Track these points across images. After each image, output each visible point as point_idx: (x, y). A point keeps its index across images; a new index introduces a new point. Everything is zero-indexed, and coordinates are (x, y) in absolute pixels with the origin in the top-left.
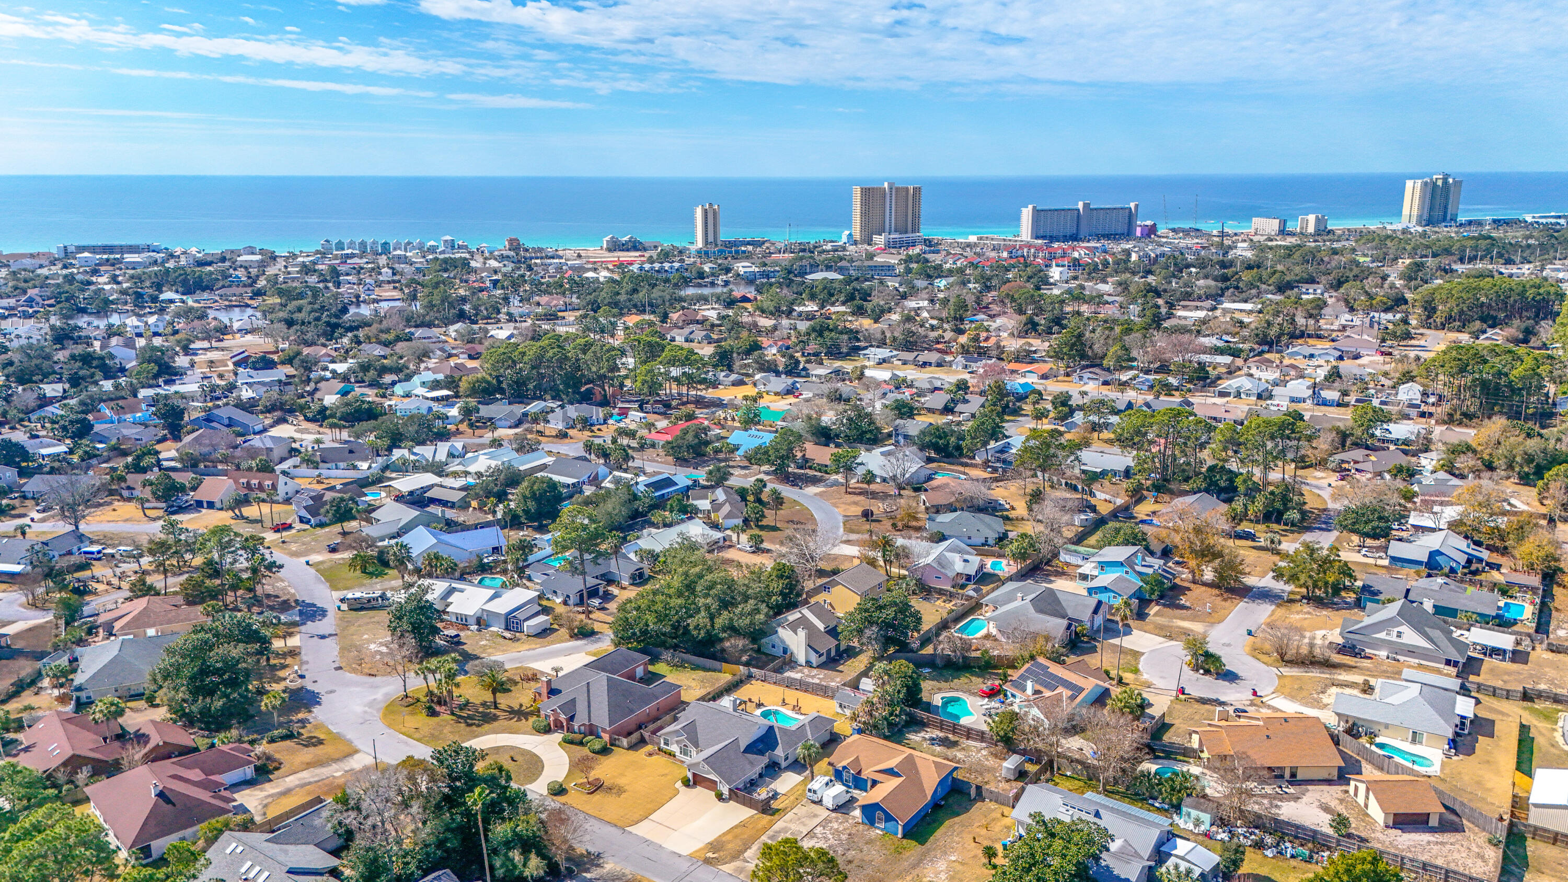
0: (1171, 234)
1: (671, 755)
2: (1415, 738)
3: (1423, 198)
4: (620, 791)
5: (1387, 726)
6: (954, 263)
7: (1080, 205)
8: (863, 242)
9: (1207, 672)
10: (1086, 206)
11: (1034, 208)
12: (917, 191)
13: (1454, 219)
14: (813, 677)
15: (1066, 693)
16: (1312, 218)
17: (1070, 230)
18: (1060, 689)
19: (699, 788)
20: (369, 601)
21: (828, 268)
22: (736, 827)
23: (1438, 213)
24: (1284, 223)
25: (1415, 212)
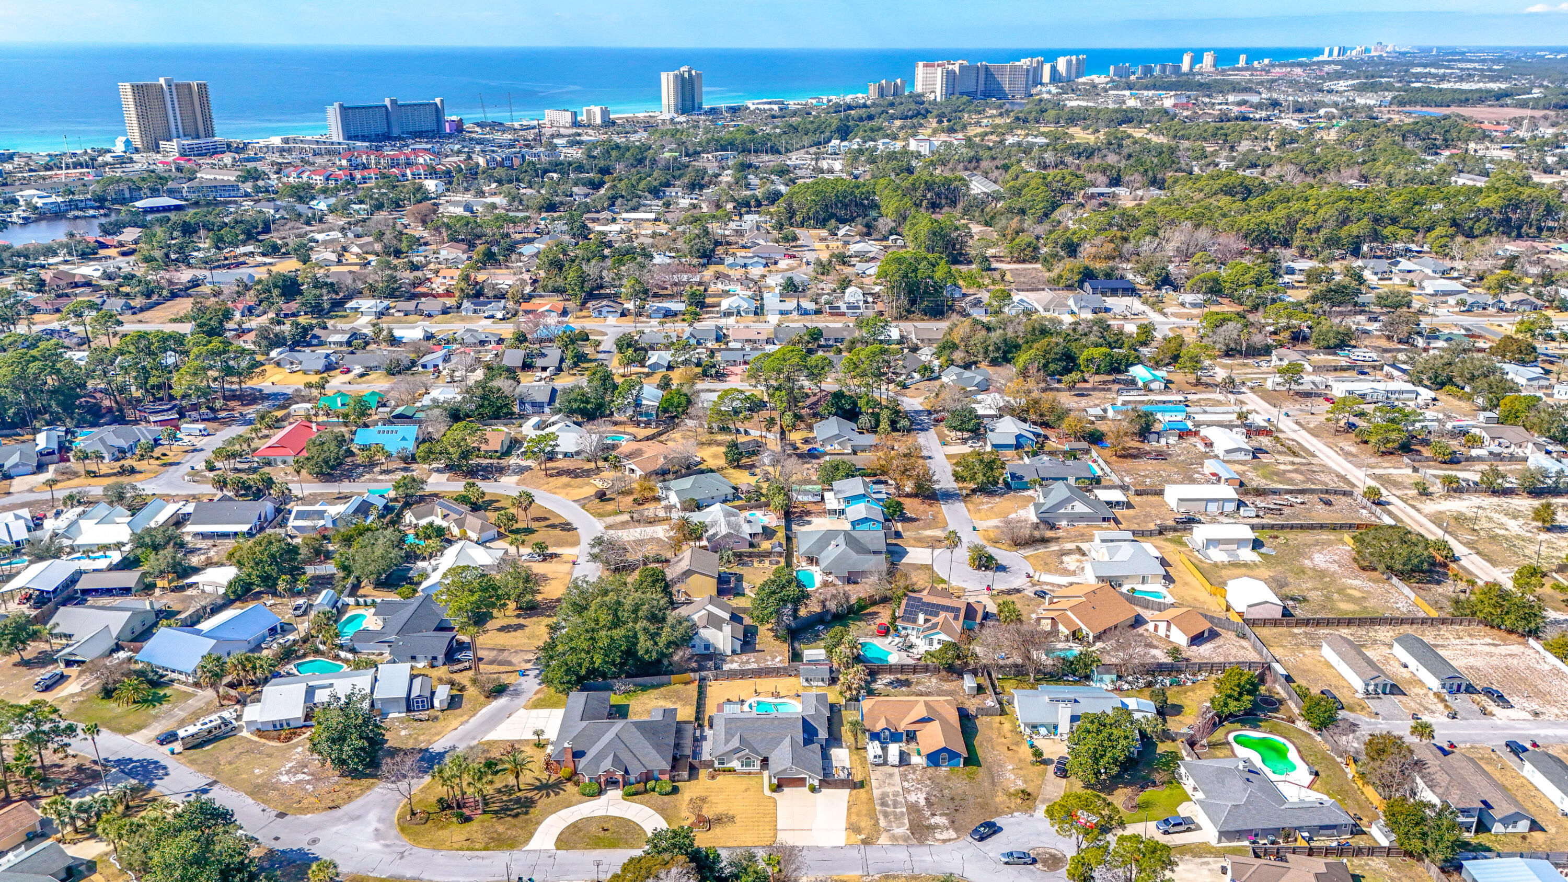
0: (478, 129)
1: (731, 771)
2: (1144, 580)
3: (675, 88)
4: (732, 819)
5: (1127, 577)
6: (299, 176)
7: (387, 102)
8: (147, 149)
9: (987, 568)
10: (394, 102)
11: (341, 106)
12: (202, 88)
13: (700, 108)
14: (748, 662)
15: (950, 616)
16: (597, 110)
17: (382, 128)
18: (943, 614)
19: (786, 790)
20: (210, 732)
21: (155, 192)
22: (849, 808)
23: (688, 103)
24: (575, 114)
25: (672, 102)
